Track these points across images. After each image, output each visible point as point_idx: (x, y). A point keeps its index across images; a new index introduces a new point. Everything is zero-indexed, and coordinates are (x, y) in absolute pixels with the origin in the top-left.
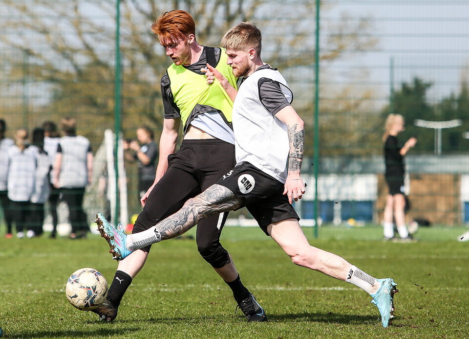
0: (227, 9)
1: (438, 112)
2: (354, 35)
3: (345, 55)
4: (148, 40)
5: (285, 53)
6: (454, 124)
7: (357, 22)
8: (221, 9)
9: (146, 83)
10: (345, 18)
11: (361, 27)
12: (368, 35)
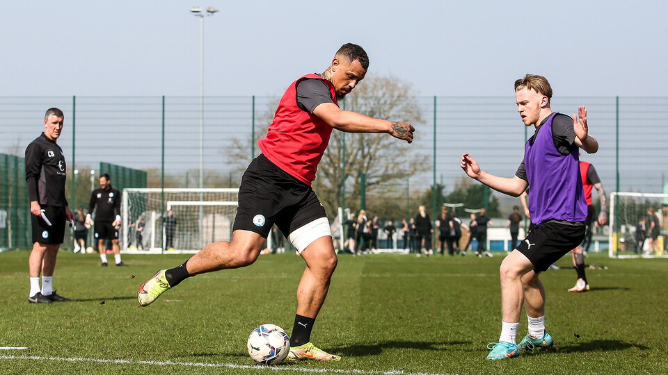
0: (363, 152)
1: (448, 200)
2: (421, 164)
3: (418, 173)
4: (327, 167)
5: (390, 172)
6: (461, 205)
7: (423, 158)
8: (360, 153)
9: (325, 186)
10: (417, 156)
11: (425, 160)
12: (427, 164)
